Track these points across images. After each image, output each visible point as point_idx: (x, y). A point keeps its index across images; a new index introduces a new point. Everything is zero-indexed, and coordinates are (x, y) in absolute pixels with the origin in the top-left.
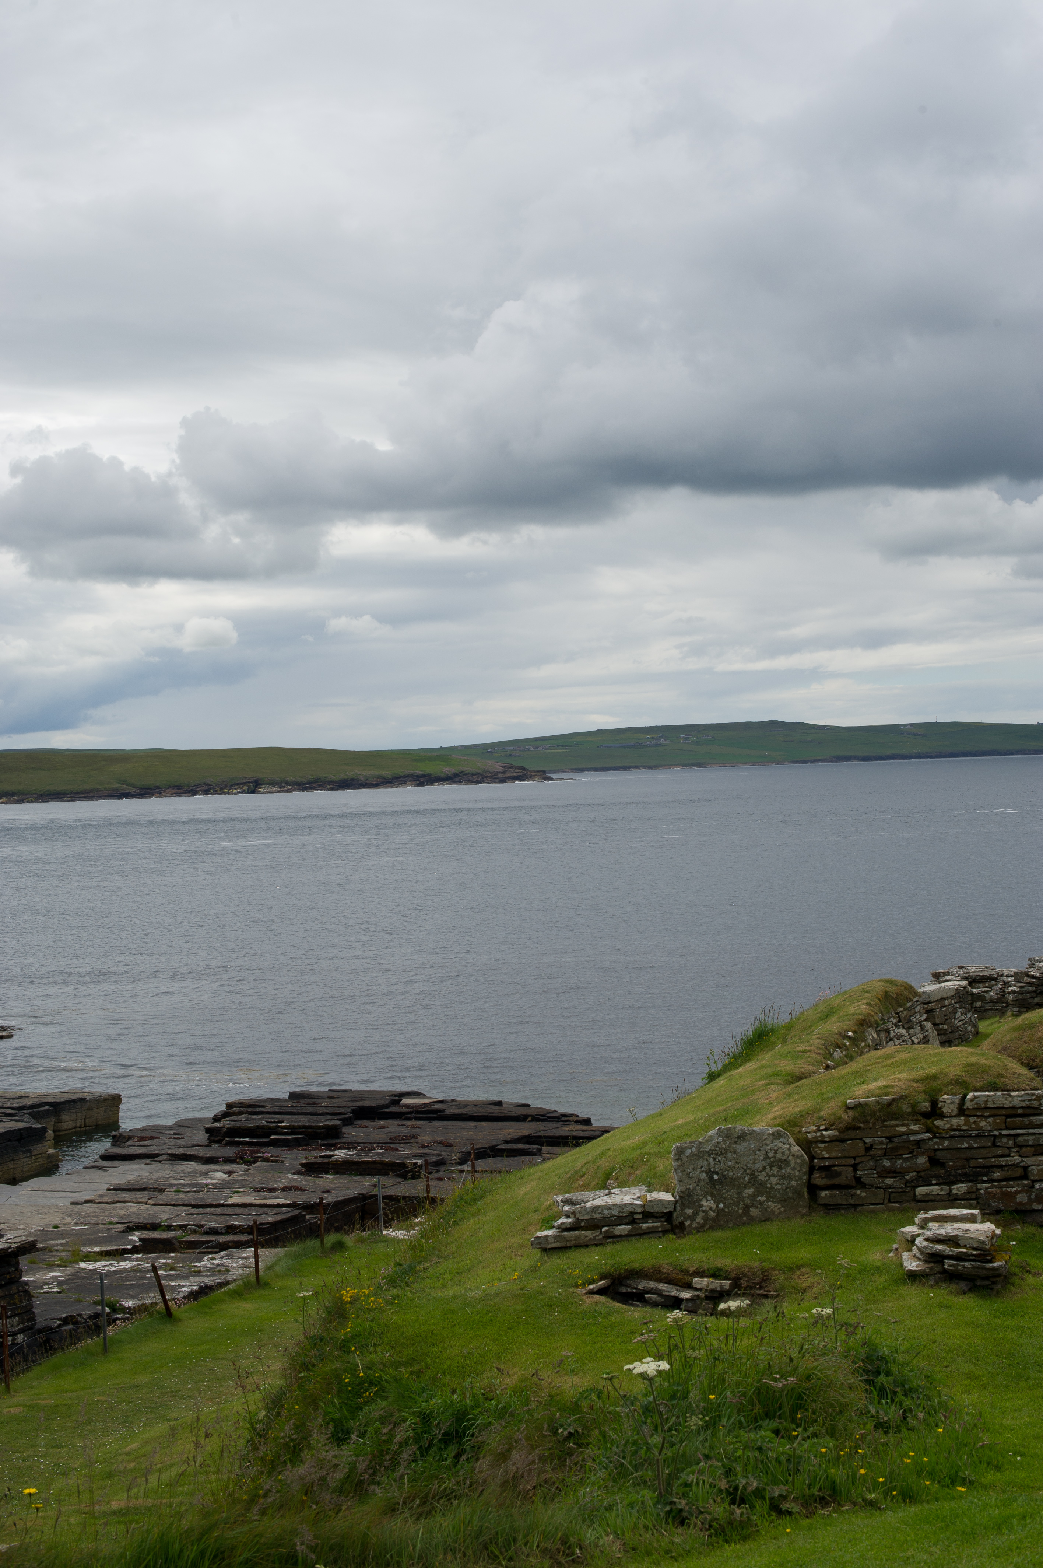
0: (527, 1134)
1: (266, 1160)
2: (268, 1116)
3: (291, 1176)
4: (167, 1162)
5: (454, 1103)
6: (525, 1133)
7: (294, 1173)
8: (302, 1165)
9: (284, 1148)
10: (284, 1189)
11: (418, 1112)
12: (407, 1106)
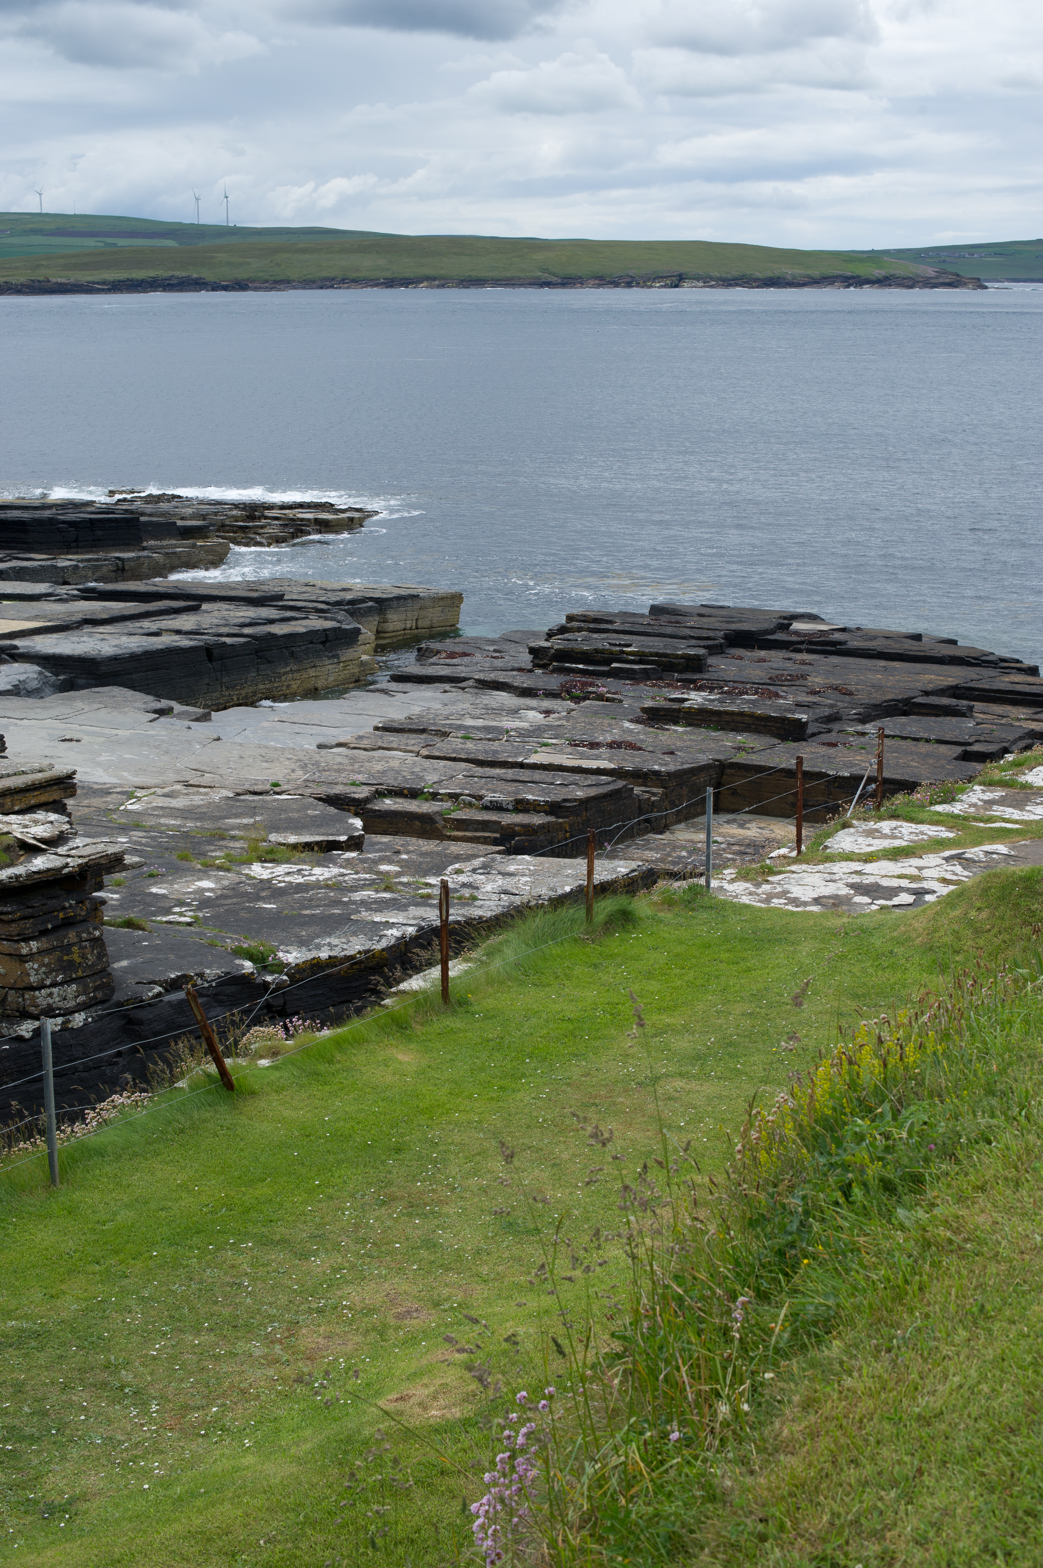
0: (954, 684)
1: (600, 697)
2: (615, 635)
3: (627, 725)
4: (471, 690)
5: (860, 633)
6: (951, 681)
7: (631, 721)
8: (644, 710)
9: (628, 682)
10: (611, 745)
11: (811, 643)
12: (797, 633)
